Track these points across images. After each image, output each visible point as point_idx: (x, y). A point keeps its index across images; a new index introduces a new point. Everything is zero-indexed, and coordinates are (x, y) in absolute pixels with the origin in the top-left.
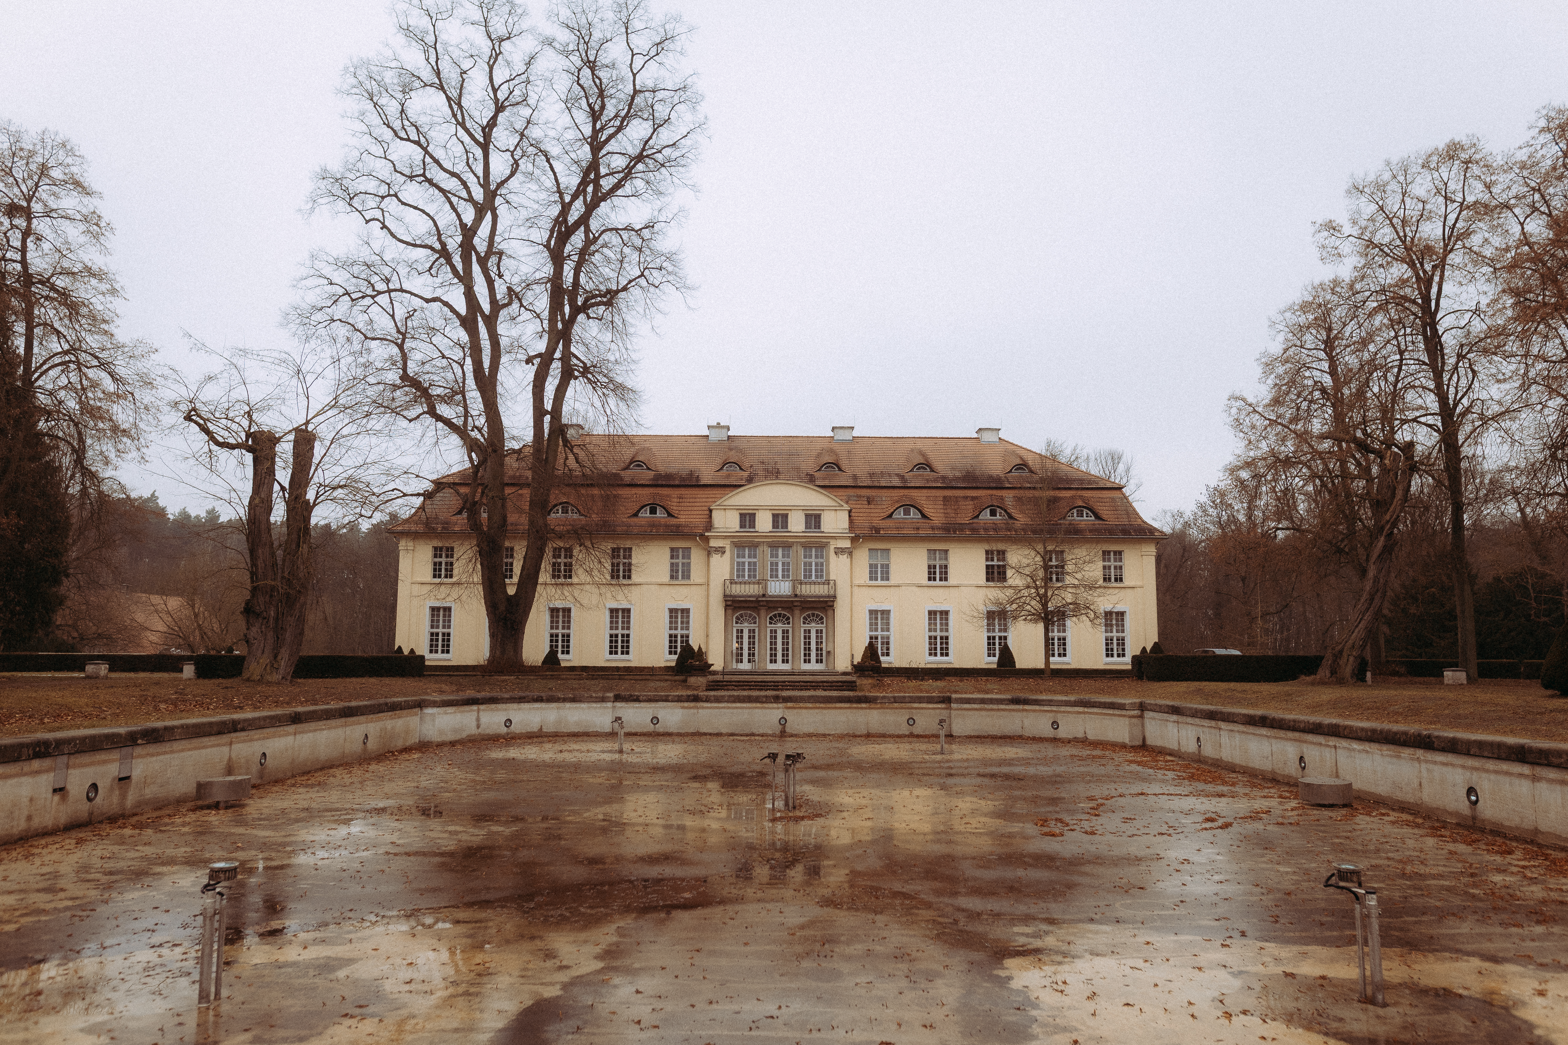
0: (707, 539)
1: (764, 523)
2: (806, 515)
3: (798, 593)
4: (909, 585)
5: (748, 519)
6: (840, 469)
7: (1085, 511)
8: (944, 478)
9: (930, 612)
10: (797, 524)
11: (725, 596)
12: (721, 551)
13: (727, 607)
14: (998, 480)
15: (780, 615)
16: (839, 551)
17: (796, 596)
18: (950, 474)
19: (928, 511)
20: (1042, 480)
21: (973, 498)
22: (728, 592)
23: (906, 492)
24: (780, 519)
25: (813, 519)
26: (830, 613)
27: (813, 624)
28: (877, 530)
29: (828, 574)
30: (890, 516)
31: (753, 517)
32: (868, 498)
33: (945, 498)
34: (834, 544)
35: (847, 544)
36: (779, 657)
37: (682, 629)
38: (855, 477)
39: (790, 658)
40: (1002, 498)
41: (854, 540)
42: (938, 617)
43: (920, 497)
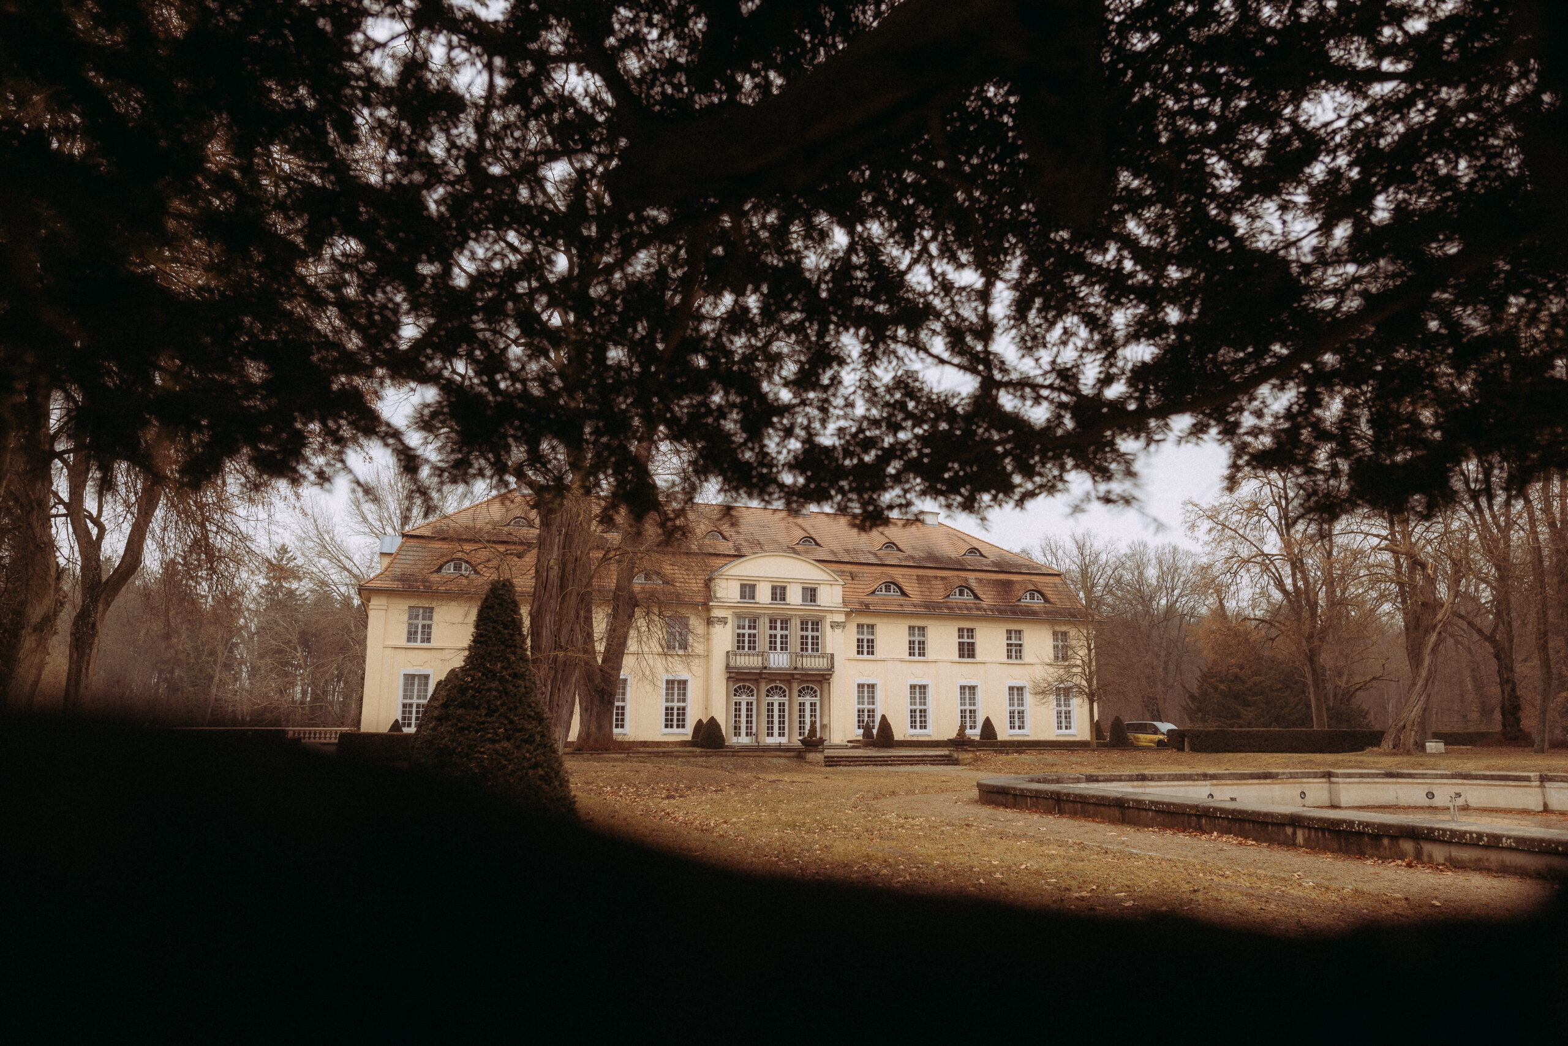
0: (707, 608)
1: (763, 594)
2: (803, 588)
3: (799, 665)
4: (893, 659)
5: (748, 590)
6: (817, 544)
7: (1036, 594)
8: (912, 558)
9: (911, 686)
10: (794, 596)
11: (728, 667)
12: (723, 621)
13: (729, 679)
14: (958, 561)
15: (776, 687)
16: (835, 625)
17: (796, 668)
18: (916, 554)
19: (907, 589)
20: (994, 564)
21: (943, 578)
22: (732, 664)
23: (884, 569)
24: (779, 592)
25: (810, 594)
26: (826, 686)
27: (808, 697)
28: (867, 606)
29: (824, 647)
30: (873, 592)
31: (753, 587)
32: (851, 573)
33: (918, 577)
34: (830, 618)
35: (841, 618)
36: (776, 731)
37: (679, 701)
38: (833, 552)
39: (786, 731)
40: (966, 580)
41: (848, 614)
42: (919, 691)
43: (897, 574)
